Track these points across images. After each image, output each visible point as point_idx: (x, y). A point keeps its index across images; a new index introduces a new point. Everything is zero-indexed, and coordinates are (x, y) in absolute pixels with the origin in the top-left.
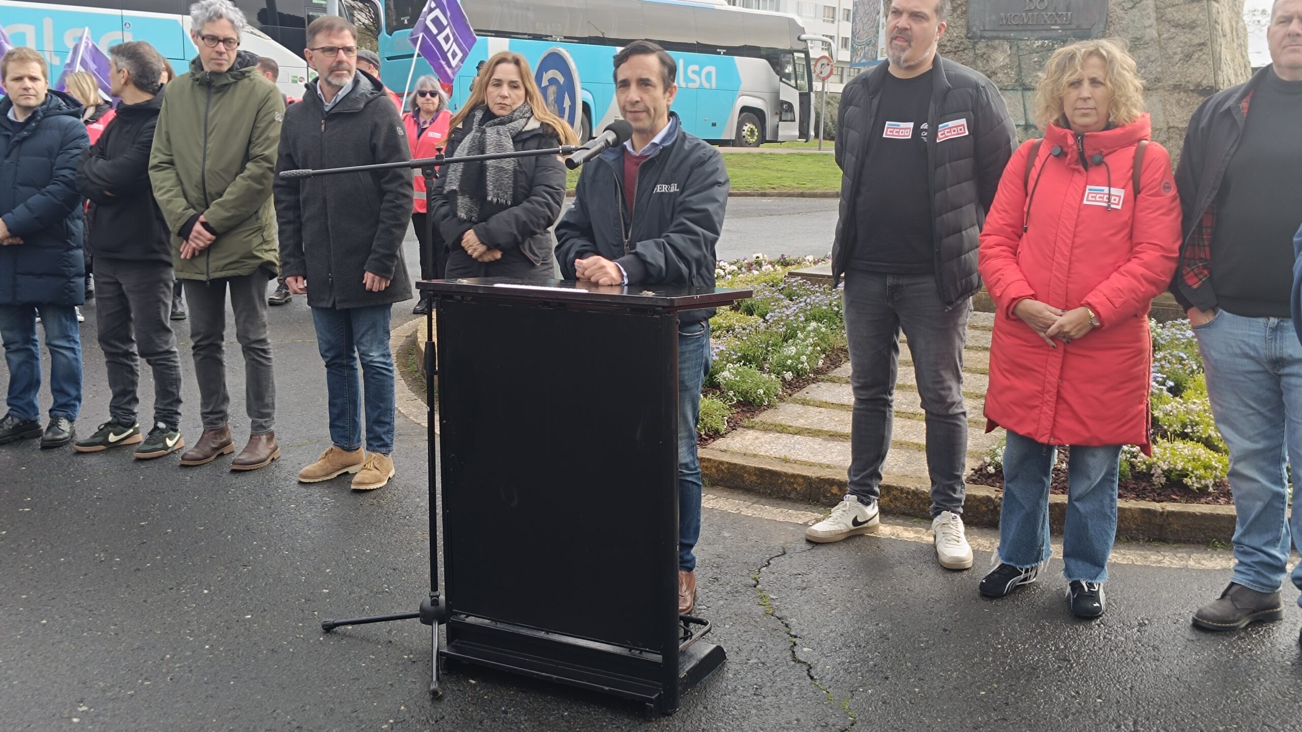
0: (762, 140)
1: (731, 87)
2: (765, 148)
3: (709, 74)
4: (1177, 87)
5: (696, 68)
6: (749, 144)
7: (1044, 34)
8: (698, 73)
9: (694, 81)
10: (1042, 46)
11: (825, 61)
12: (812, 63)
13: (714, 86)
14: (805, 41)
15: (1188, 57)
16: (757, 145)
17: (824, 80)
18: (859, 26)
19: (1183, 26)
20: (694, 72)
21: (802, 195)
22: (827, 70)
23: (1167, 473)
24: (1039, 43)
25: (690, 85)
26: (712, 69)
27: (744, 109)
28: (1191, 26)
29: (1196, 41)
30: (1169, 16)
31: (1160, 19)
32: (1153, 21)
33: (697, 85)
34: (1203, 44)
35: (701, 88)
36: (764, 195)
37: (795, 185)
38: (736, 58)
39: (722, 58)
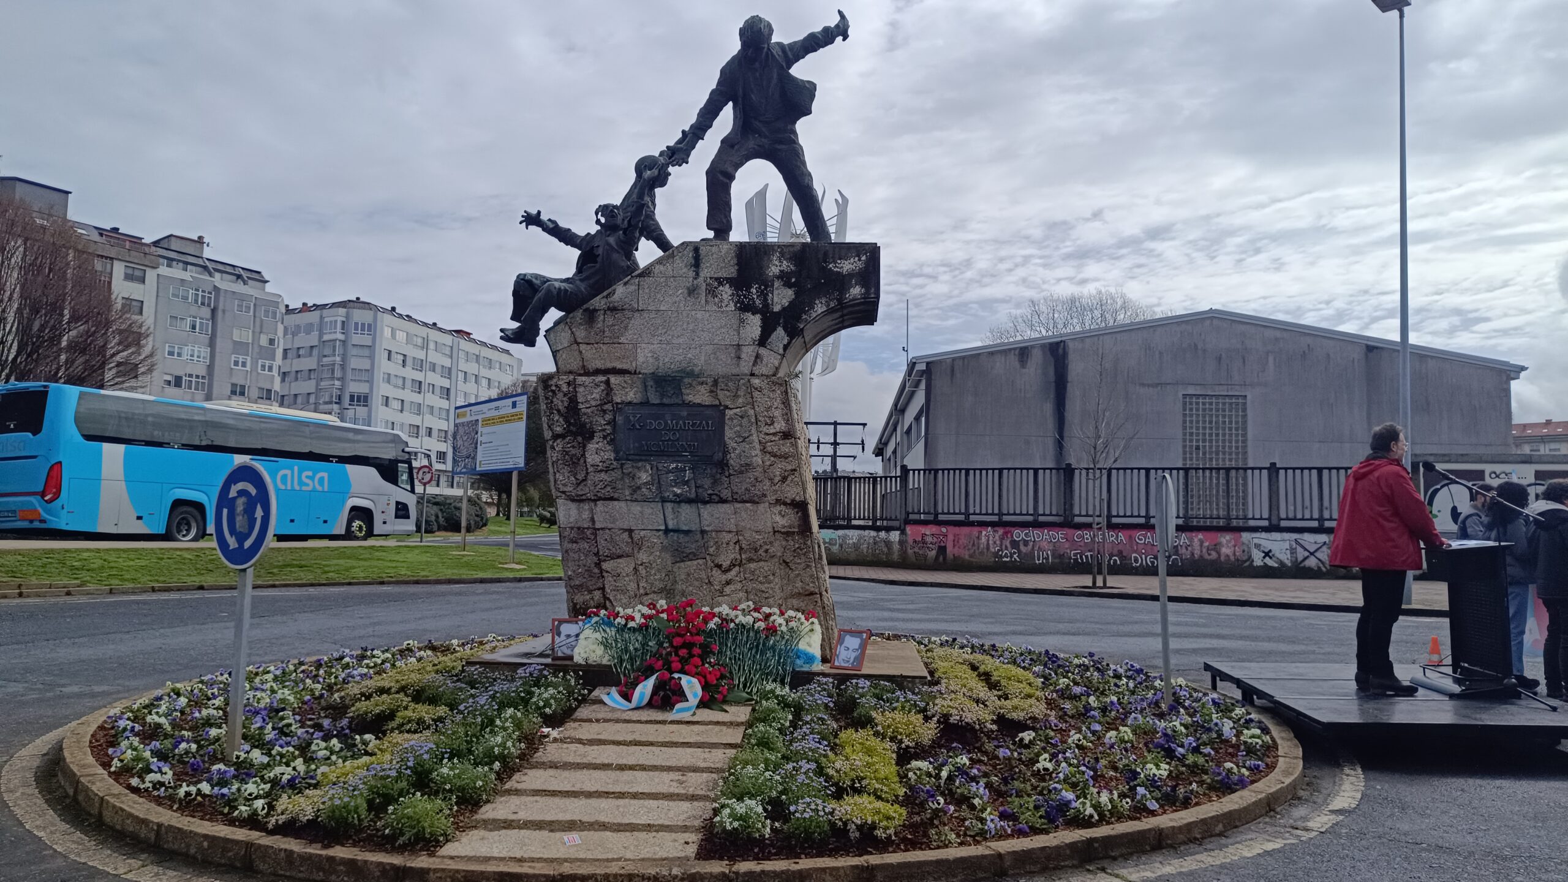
0: (370, 534)
1: (343, 488)
2: (370, 542)
3: (321, 480)
4: (778, 502)
5: (310, 473)
6: (357, 538)
7: (677, 458)
8: (312, 478)
9: (308, 485)
10: (676, 468)
11: (426, 470)
12: (415, 471)
13: (326, 489)
14: (408, 453)
15: (784, 479)
16: (365, 538)
17: (425, 484)
18: (460, 443)
19: (780, 457)
20: (308, 477)
21: (417, 582)
22: (428, 477)
23: (860, 828)
24: (673, 465)
25: (304, 488)
26: (325, 475)
27: (354, 509)
28: (785, 457)
29: (790, 468)
30: (769, 449)
31: (764, 451)
32: (758, 452)
33: (310, 488)
34: (795, 470)
35: (314, 490)
36: (382, 583)
37: (409, 573)
38: (347, 466)
39: (334, 466)
